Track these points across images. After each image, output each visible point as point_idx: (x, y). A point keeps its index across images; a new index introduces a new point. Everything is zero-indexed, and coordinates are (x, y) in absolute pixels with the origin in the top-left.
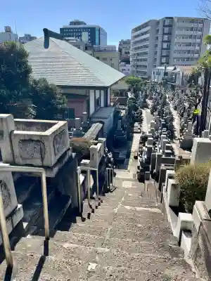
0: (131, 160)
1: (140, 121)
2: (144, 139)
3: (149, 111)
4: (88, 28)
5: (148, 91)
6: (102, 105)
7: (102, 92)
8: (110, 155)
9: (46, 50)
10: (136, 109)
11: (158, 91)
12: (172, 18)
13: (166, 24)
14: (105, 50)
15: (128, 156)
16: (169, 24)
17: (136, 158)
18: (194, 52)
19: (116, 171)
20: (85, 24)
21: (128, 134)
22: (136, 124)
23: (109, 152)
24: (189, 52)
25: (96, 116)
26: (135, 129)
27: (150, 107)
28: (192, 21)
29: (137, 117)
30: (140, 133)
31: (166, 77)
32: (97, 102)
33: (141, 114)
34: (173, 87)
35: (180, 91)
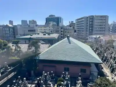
4: (56, 18)
12: (93, 16)
13: (91, 18)
14: (68, 29)
16: (92, 18)
18: (103, 28)
20: (55, 16)
28: (101, 17)
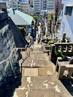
2: (39, 36)
3: (40, 27)
5: (40, 19)
10: (37, 27)
11: (43, 19)
15: (36, 39)
24: (52, 3)
26: (37, 33)
29: (37, 29)
34: (47, 18)
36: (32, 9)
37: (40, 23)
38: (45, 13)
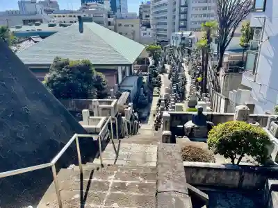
0: (151, 117)
1: (159, 86)
3: (167, 75)
5: (167, 56)
6: (128, 75)
7: (127, 67)
8: (136, 114)
9: (82, 34)
10: (156, 75)
11: (176, 56)
15: (149, 114)
17: (154, 116)
19: (140, 125)
21: (149, 98)
22: (156, 89)
23: (135, 112)
24: (205, 15)
25: (123, 84)
26: (154, 93)
27: (168, 72)
29: (157, 83)
30: (158, 96)
31: (183, 42)
32: (124, 73)
33: (160, 79)
34: (189, 52)
35: (195, 56)
36: (145, 32)
37: (168, 67)
38: (183, 38)
